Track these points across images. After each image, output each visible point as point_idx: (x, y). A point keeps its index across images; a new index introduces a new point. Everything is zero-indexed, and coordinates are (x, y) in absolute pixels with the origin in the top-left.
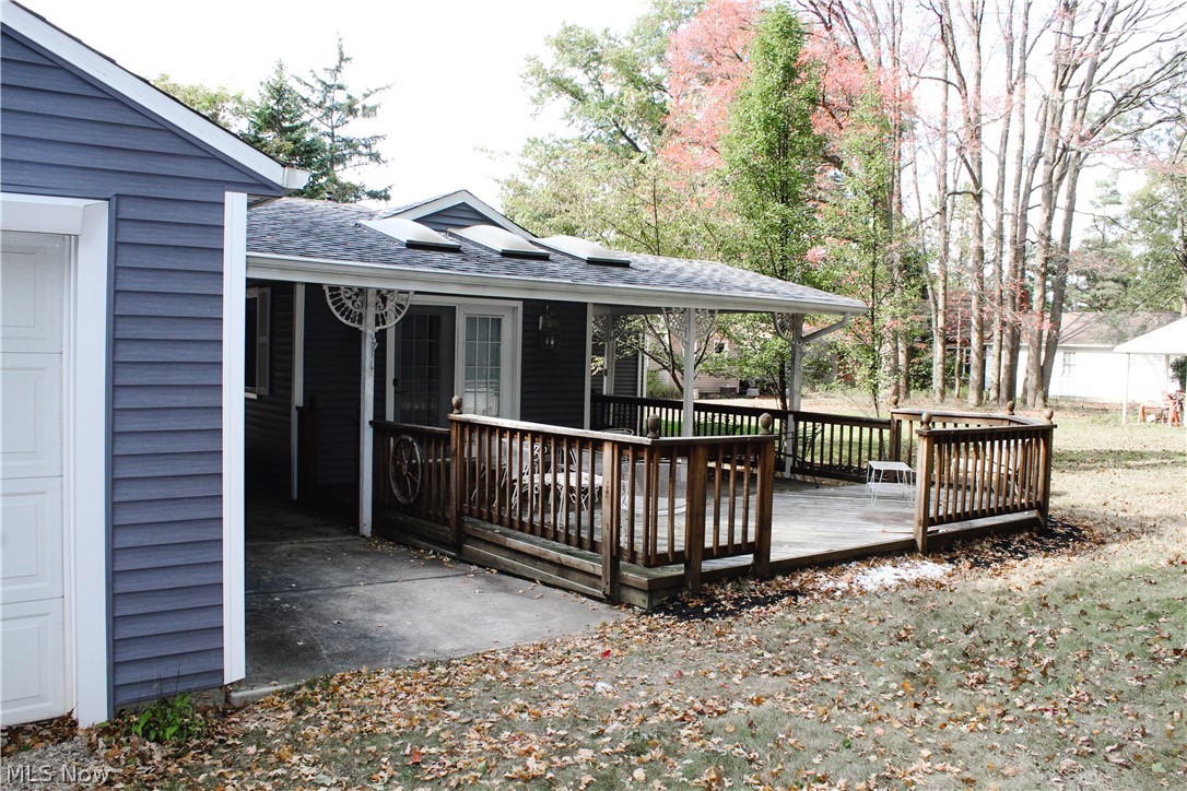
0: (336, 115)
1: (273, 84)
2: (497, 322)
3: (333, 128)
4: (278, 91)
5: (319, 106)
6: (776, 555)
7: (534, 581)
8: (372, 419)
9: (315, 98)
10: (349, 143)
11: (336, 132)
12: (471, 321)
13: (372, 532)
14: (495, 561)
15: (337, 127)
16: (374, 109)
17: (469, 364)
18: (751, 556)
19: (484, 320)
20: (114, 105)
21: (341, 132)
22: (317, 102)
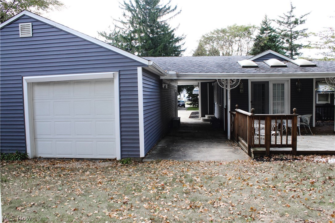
0: (292, 25)
1: (264, 21)
2: (283, 85)
3: (291, 29)
4: (265, 22)
5: (287, 23)
6: (298, 149)
7: (243, 150)
8: (230, 111)
9: (286, 21)
10: (297, 32)
11: (292, 30)
12: (274, 85)
13: (230, 139)
14: (241, 146)
15: (292, 28)
16: (304, 21)
17: (274, 97)
18: (291, 148)
19: (278, 84)
20: (118, 55)
21: (294, 30)
22: (286, 22)
